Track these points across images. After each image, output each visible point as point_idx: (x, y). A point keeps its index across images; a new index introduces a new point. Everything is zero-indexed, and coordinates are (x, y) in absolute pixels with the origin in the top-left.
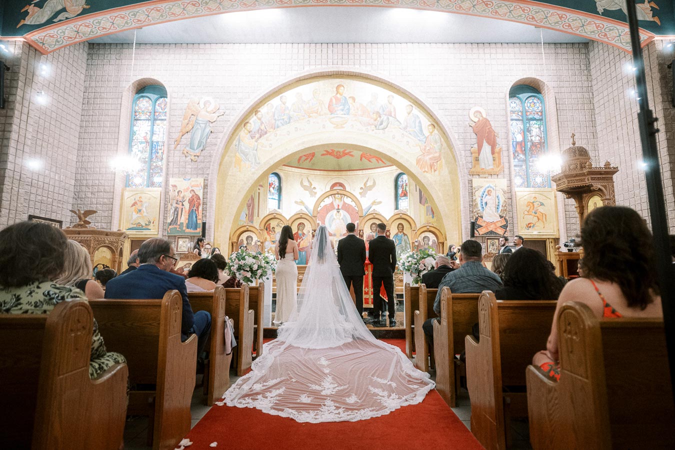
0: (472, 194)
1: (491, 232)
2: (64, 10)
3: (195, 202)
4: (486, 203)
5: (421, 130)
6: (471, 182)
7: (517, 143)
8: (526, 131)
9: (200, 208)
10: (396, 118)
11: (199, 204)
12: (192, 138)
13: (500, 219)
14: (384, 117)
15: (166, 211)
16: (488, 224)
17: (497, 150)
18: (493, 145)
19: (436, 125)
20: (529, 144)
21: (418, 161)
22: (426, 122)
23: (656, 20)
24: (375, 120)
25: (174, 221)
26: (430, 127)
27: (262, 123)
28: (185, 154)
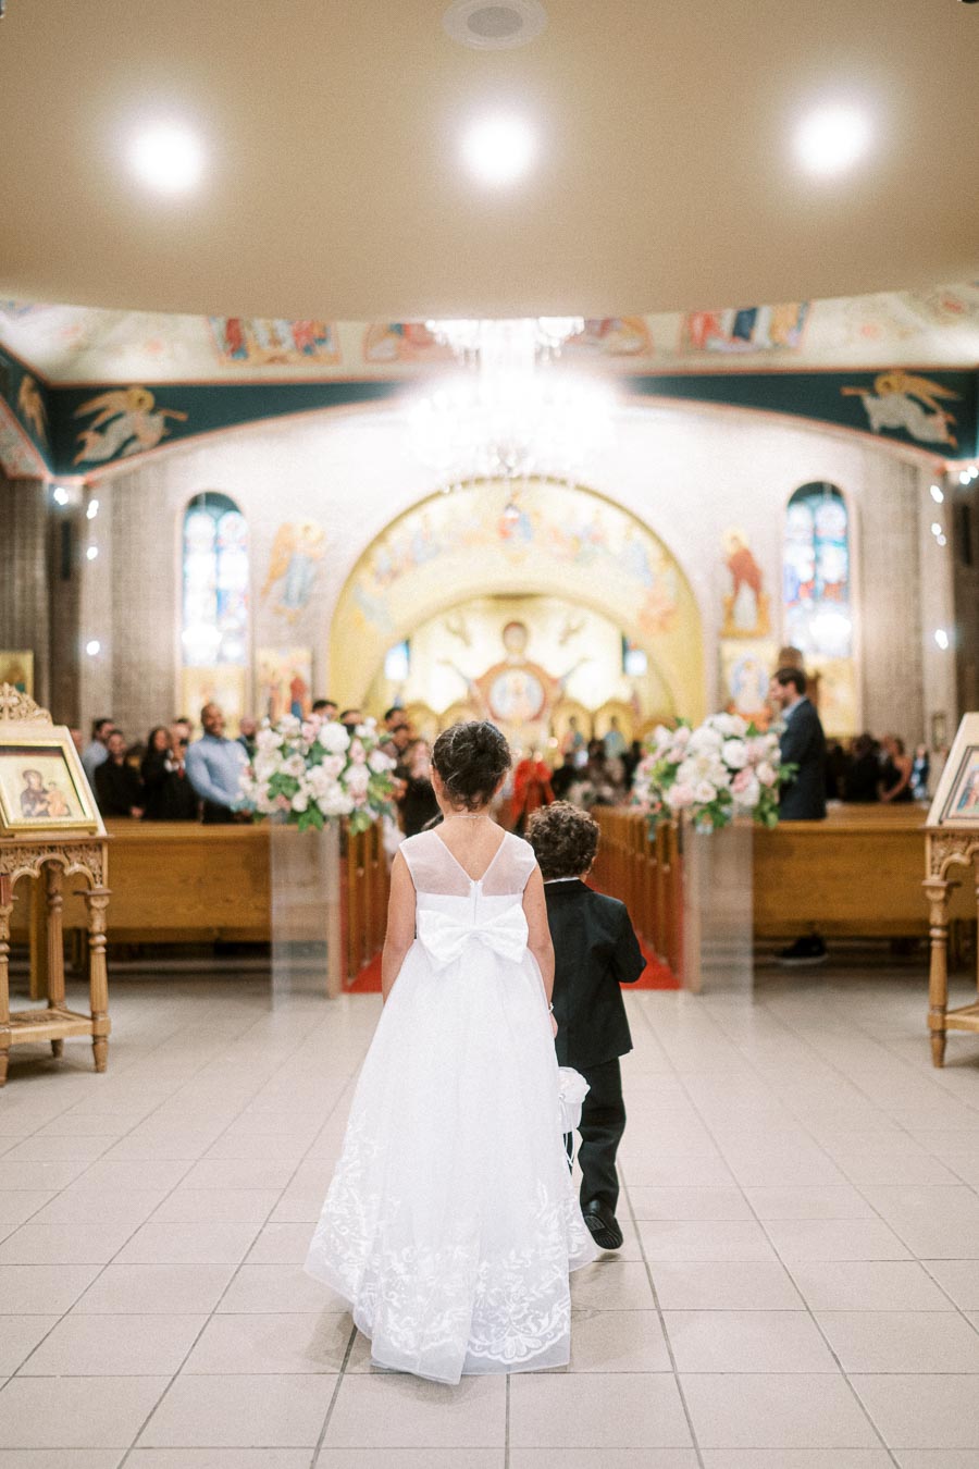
0: (720, 670)
2: (134, 438)
3: (297, 687)
4: (742, 685)
5: (646, 565)
6: (719, 652)
7: (800, 584)
8: (817, 560)
9: (308, 698)
10: (607, 549)
11: (304, 692)
12: (288, 586)
13: (761, 708)
14: (587, 547)
17: (763, 595)
18: (756, 586)
19: (669, 558)
20: (820, 585)
22: (650, 547)
23: (953, 441)
24: (574, 550)
26: (662, 564)
27: (393, 557)
28: (278, 612)
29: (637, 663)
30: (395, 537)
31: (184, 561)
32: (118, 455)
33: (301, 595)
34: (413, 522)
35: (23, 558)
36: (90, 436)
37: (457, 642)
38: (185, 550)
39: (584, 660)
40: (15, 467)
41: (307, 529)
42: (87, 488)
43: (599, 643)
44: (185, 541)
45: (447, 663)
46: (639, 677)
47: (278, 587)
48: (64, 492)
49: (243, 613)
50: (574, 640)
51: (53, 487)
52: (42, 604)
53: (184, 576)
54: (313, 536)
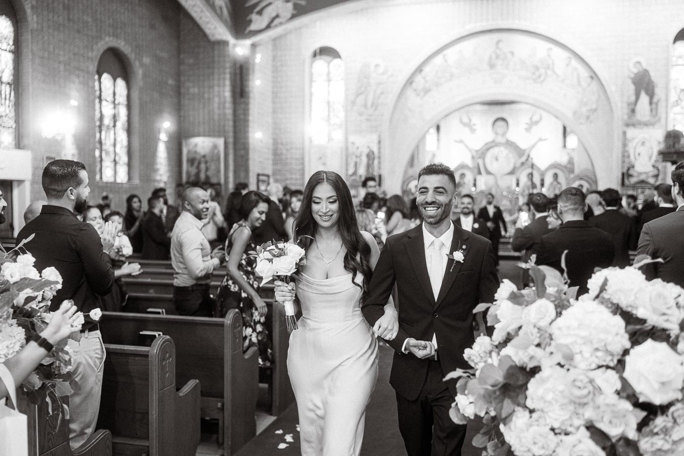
0: (625, 145)
1: (643, 182)
2: (277, 16)
3: (370, 156)
4: (639, 154)
5: (579, 82)
6: (624, 133)
9: (376, 162)
10: (554, 72)
11: (374, 159)
12: (366, 99)
13: (651, 169)
14: (542, 71)
15: (347, 164)
16: (640, 174)
17: (655, 100)
19: (594, 76)
21: (575, 113)
22: (584, 73)
24: (534, 74)
25: (355, 173)
26: (589, 80)
27: (426, 82)
28: (361, 114)
29: (572, 141)
30: (427, 69)
31: (311, 87)
32: (268, 27)
33: (373, 104)
34: (438, 60)
35: (219, 86)
36: (254, 17)
37: (467, 130)
38: (311, 81)
39: (540, 140)
40: (213, 35)
41: (377, 66)
42: (254, 46)
43: (550, 129)
44: (311, 75)
45: (461, 141)
46: (574, 150)
47: (360, 100)
48: (240, 49)
49: (342, 115)
50: (534, 128)
51: (235, 46)
52: (229, 112)
53: (311, 95)
54: (381, 70)
